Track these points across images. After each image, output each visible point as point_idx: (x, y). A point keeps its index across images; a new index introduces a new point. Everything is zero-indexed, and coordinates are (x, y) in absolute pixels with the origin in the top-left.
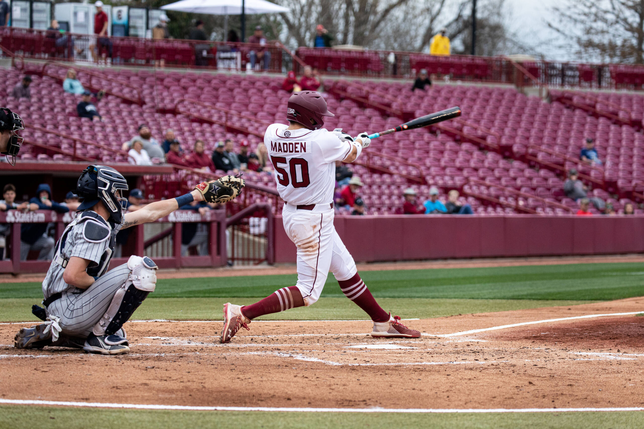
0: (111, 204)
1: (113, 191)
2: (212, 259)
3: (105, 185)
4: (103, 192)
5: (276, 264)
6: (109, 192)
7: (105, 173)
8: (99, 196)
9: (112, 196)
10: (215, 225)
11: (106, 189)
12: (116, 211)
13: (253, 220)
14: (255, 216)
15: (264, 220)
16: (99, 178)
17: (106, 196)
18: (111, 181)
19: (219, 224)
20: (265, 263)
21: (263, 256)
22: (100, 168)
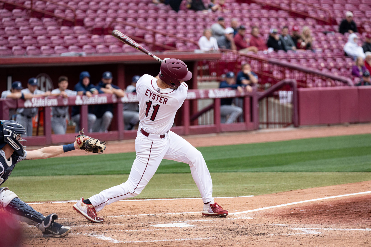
0: (15, 145)
1: (14, 136)
2: (247, 125)
3: (9, 133)
4: (8, 138)
5: (300, 126)
6: (12, 137)
7: (8, 125)
8: (5, 141)
9: (14, 140)
10: (248, 100)
11: (10, 136)
12: (19, 149)
13: (282, 93)
14: (283, 90)
15: (290, 93)
16: (4, 129)
17: (10, 140)
18: (13, 130)
19: (251, 98)
20: (292, 126)
21: (290, 121)
22: (4, 122)
